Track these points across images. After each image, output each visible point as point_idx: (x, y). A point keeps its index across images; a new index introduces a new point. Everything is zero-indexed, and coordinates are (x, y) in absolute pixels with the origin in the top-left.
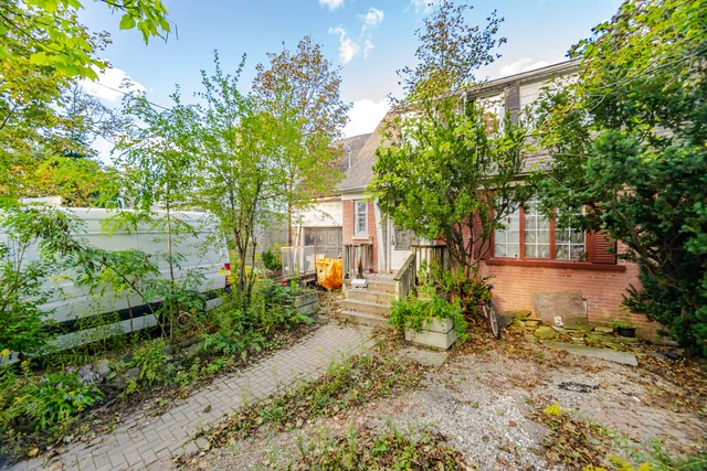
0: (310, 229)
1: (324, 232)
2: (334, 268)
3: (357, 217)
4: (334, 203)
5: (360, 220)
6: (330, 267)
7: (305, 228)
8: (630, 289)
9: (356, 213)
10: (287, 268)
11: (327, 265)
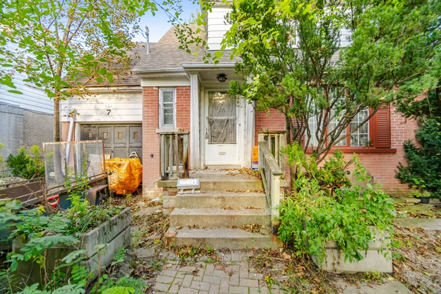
0: (89, 125)
1: (110, 129)
2: (130, 168)
3: (162, 107)
4: (124, 96)
5: (165, 111)
6: (124, 168)
7: (82, 125)
8: (399, 166)
9: (161, 103)
10: (52, 174)
11: (119, 165)
